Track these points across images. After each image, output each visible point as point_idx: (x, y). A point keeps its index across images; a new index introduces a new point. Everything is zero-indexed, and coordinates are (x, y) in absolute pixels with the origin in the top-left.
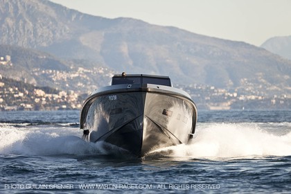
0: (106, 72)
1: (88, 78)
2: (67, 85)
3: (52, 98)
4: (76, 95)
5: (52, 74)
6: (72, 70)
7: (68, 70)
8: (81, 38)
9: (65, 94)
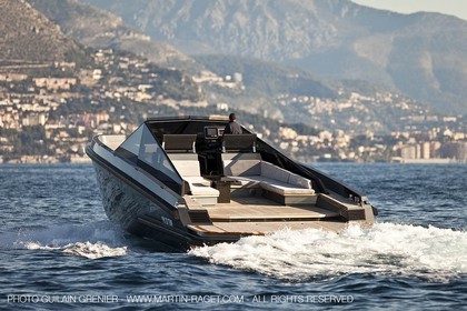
0: (396, 100)
1: (367, 110)
2: (333, 121)
3: (309, 141)
4: (347, 138)
5: (308, 103)
6: (341, 97)
7: (333, 97)
8: (357, 46)
9: (329, 136)
